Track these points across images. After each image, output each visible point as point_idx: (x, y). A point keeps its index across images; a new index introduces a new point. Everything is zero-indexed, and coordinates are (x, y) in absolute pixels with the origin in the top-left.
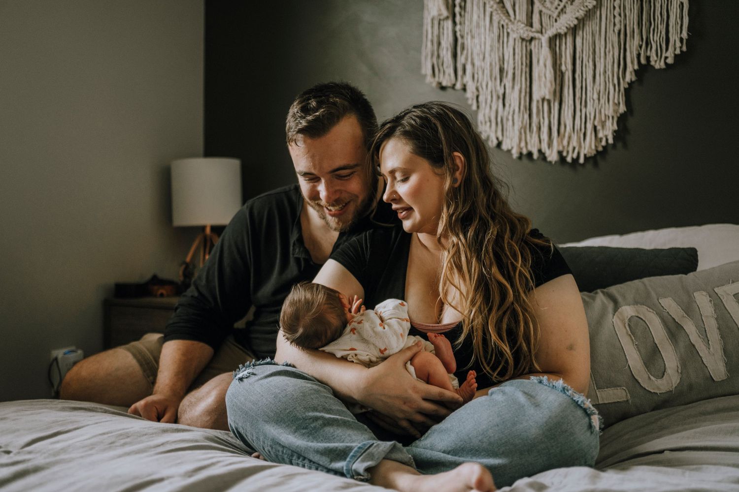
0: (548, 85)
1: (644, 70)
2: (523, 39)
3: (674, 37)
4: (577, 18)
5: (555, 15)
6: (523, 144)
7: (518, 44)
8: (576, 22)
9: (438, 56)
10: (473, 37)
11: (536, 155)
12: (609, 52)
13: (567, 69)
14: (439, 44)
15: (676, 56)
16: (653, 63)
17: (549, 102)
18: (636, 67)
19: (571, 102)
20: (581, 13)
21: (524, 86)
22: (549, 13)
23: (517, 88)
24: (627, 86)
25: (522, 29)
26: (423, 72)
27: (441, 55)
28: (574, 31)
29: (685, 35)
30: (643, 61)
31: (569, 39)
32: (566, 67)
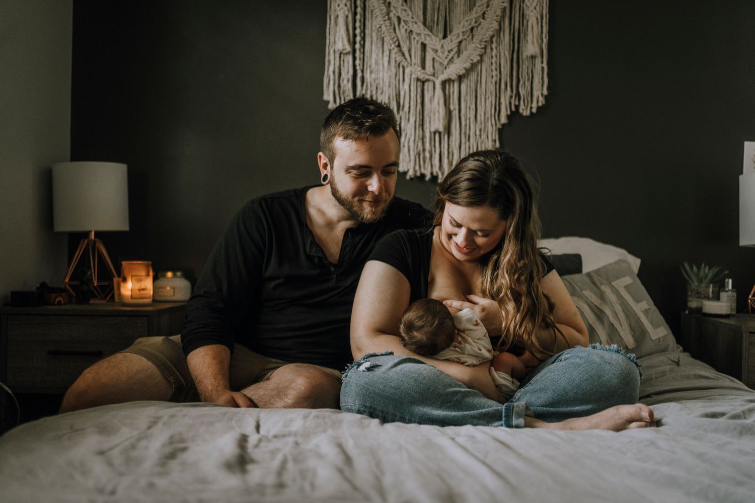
0: (442, 121)
1: (514, 115)
2: (418, 80)
3: (536, 93)
4: (465, 68)
5: (445, 63)
6: (417, 168)
7: (413, 83)
8: (464, 71)
9: (339, 86)
10: (371, 72)
11: (428, 177)
12: (488, 98)
13: (455, 109)
14: (340, 74)
15: (539, 108)
16: (521, 111)
17: (440, 133)
18: (509, 113)
19: (458, 136)
20: (468, 65)
21: (418, 120)
22: (441, 61)
23: (412, 120)
24: (500, 127)
25: (420, 71)
26: (325, 98)
27: (342, 85)
28: (460, 78)
29: (545, 92)
30: (513, 109)
31: (456, 84)
32: (454, 106)
